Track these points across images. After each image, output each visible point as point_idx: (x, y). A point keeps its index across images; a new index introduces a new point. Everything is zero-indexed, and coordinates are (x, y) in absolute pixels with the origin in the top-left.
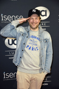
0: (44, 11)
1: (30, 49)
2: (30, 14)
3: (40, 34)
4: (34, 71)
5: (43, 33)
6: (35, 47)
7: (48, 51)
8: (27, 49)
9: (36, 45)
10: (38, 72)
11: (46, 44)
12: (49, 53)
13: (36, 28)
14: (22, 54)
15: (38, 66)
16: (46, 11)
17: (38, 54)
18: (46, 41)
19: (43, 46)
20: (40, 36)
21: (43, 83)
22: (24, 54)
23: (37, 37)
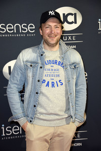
0: (71, 14)
1: (48, 85)
3: (63, 55)
5: (68, 53)
7: (79, 84)
9: (59, 76)
11: (74, 71)
12: (80, 87)
13: (56, 44)
17: (64, 92)
18: (75, 66)
19: (70, 76)
20: (63, 58)
23: (59, 60)
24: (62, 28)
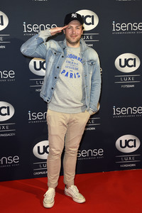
0: (89, 16)
1: (67, 75)
2: (68, 20)
3: (83, 53)
4: (74, 110)
5: (87, 51)
6: (74, 72)
7: (94, 79)
8: (62, 76)
9: (77, 69)
10: (80, 110)
11: (92, 67)
12: (95, 82)
13: (77, 42)
14: (54, 84)
15: (80, 102)
16: (93, 16)
18: (92, 63)
19: (87, 71)
20: (82, 55)
21: (86, 127)
22: (58, 84)
23: (78, 56)
24: (83, 28)
